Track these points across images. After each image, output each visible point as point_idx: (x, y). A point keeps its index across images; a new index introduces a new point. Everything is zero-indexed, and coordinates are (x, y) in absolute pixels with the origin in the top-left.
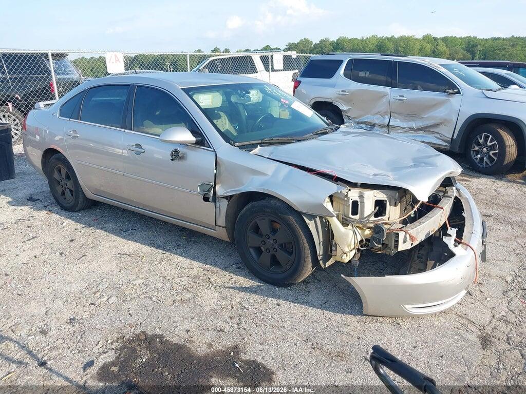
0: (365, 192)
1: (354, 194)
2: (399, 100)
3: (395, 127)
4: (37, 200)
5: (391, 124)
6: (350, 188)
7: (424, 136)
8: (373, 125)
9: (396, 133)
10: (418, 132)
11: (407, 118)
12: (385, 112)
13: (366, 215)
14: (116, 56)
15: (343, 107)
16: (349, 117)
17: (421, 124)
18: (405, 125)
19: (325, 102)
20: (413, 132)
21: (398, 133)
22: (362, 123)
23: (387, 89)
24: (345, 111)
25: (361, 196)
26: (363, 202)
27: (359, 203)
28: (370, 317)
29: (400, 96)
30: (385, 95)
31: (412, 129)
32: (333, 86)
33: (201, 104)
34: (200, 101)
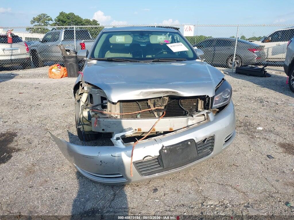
14: (190, 27)
27: (93, 96)
33: (117, 41)
34: (116, 39)
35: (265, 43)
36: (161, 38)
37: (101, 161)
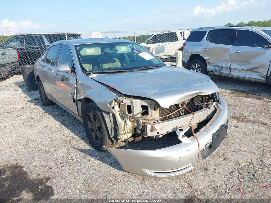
0: (133, 100)
1: (127, 101)
2: (236, 53)
3: (234, 69)
4: (38, 100)
5: (231, 67)
6: (126, 98)
7: (251, 74)
8: (222, 68)
9: (234, 72)
10: (247, 72)
11: (241, 63)
12: (228, 60)
13: (135, 114)
14: (97, 34)
15: (206, 57)
16: (209, 63)
17: (249, 67)
18: (240, 68)
19: (197, 55)
20: (244, 71)
21: (236, 72)
22: (216, 66)
23: (229, 47)
24: (207, 60)
25: (132, 103)
26: (133, 106)
27: (131, 107)
28: (131, 174)
29: (237, 50)
30: (228, 50)
31: (244, 70)
32: (200, 46)
33: (87, 53)
34: (87, 51)
35: (148, 45)
36: (124, 49)
37: (180, 158)
